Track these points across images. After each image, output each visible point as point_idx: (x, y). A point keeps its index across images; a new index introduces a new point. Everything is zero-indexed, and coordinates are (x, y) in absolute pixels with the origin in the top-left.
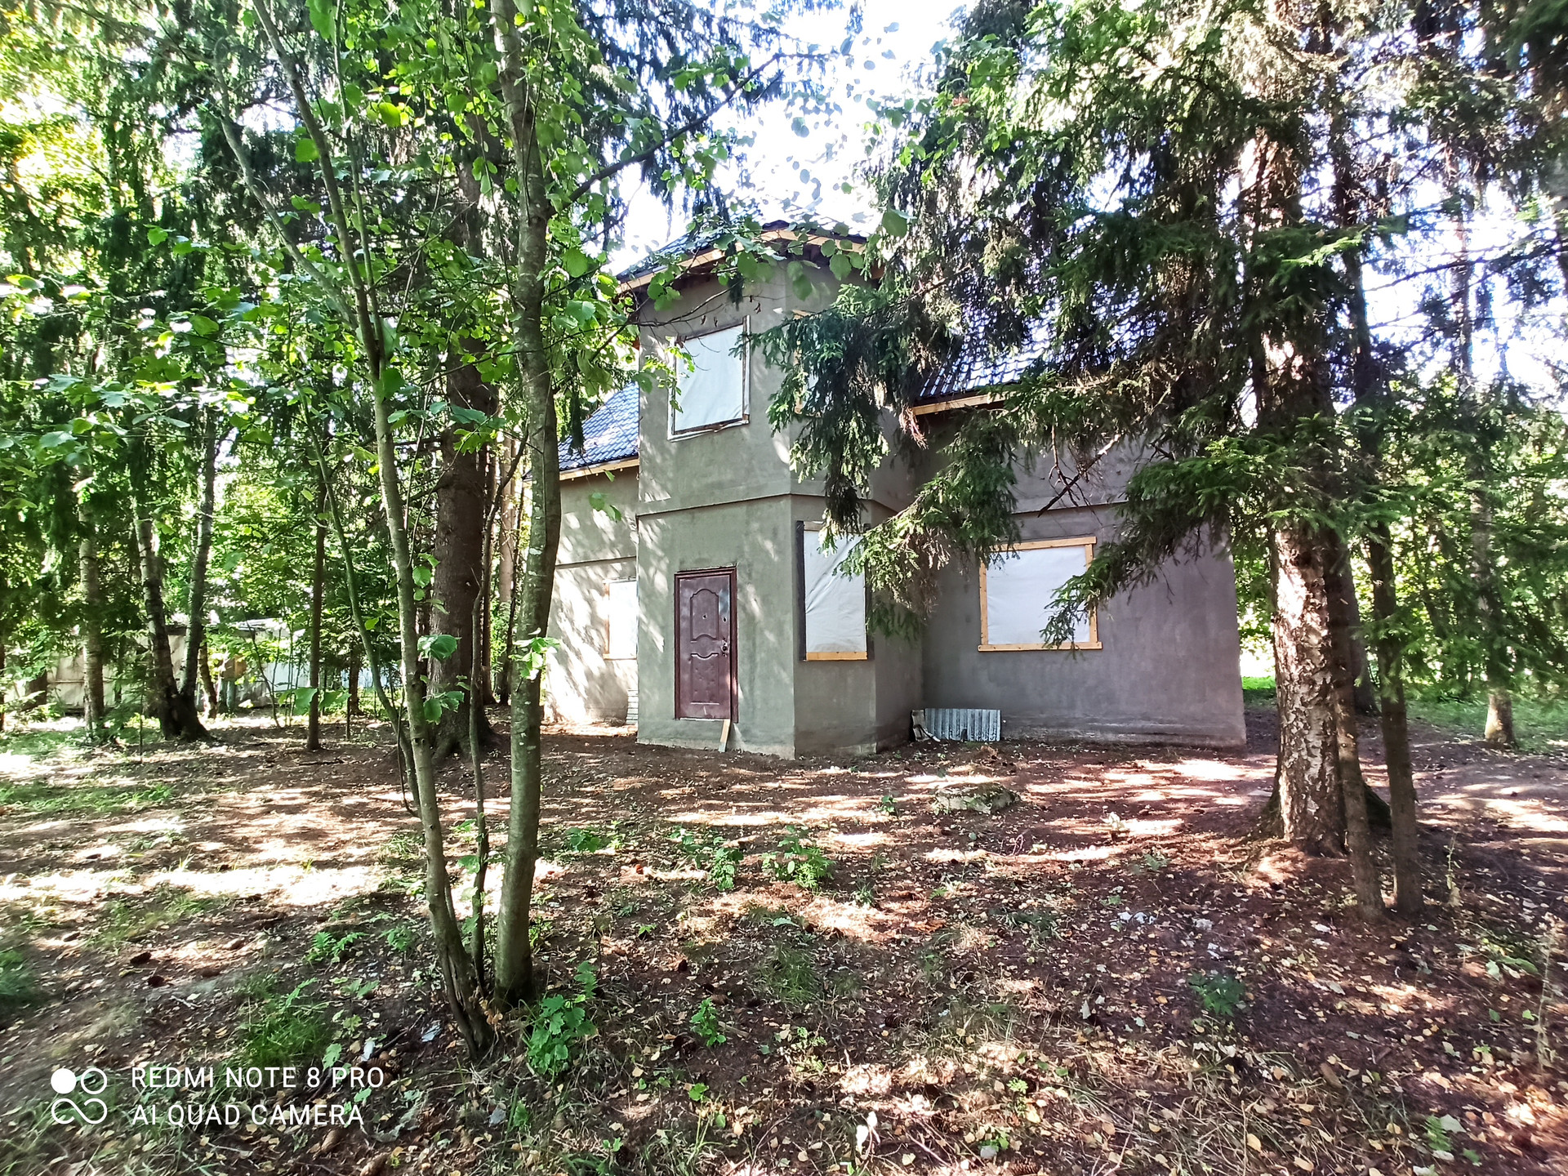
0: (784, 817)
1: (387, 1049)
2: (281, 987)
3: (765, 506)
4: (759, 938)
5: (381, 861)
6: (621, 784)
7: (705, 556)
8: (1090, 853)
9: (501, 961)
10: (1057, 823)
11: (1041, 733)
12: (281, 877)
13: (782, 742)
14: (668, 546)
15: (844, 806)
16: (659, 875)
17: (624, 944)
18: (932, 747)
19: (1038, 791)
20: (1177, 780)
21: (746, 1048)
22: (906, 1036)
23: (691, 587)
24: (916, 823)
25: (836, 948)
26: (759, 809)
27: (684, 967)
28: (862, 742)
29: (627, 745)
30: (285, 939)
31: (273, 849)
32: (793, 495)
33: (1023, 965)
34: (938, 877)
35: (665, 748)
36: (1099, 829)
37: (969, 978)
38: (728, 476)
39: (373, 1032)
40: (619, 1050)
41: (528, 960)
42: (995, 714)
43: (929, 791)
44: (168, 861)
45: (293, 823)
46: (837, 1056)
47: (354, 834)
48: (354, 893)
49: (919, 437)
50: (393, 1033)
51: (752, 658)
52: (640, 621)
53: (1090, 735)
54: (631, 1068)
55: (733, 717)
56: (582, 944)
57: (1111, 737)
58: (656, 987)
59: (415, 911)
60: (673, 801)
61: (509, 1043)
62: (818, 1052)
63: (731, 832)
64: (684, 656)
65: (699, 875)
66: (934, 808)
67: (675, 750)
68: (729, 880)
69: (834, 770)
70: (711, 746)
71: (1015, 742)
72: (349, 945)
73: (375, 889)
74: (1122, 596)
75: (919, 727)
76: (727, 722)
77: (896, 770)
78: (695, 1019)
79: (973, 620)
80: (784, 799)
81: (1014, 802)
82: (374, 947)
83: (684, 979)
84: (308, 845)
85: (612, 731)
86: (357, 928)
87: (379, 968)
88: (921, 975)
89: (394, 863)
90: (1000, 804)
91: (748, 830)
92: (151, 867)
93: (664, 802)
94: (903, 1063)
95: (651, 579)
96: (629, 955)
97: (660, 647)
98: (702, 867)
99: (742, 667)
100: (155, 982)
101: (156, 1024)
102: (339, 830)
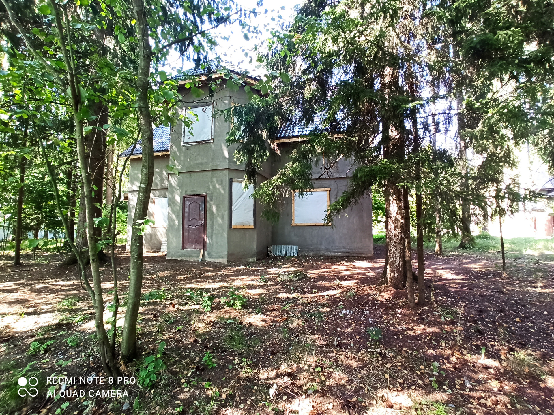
0: (225, 284)
3: (218, 172)
4: (223, 328)
5: (59, 310)
6: (162, 274)
7: (195, 189)
8: (331, 293)
9: (124, 345)
10: (319, 283)
11: (311, 253)
12: (9, 320)
13: (223, 258)
14: (180, 185)
15: (247, 280)
16: (181, 308)
17: (171, 334)
18: (275, 259)
19: (312, 273)
20: (354, 268)
21: (223, 367)
22: (278, 357)
23: (189, 201)
24: (273, 285)
25: (250, 329)
26: (217, 282)
27: (196, 341)
28: (251, 257)
29: (163, 259)
30: (15, 346)
31: (3, 308)
32: (229, 169)
33: (314, 330)
34: (282, 303)
35: (178, 260)
36: (332, 284)
37: (298, 336)
38: (205, 160)
40: (175, 373)
41: (135, 343)
42: (296, 247)
43: (276, 274)
46: (257, 366)
47: (43, 300)
48: (47, 324)
49: (278, 152)
51: (212, 227)
52: (168, 213)
53: (327, 254)
54: (180, 379)
55: (205, 249)
56: (154, 335)
57: (333, 254)
58: (186, 349)
59: (78, 329)
60: (183, 280)
62: (249, 366)
63: (208, 290)
64: (186, 226)
65: (197, 307)
66: (279, 279)
67: (182, 261)
68: (209, 308)
69: (242, 267)
70: (196, 259)
71: (302, 256)
72: (48, 346)
73: (57, 322)
75: (270, 252)
76: (202, 251)
77: (263, 267)
78: (204, 359)
79: (289, 214)
80: (225, 278)
81: (305, 277)
82: (60, 346)
83: (196, 345)
84: (20, 306)
85: (155, 255)
86: (51, 339)
87: (63, 354)
88: (281, 336)
89: (64, 311)
90: (301, 277)
91: (213, 289)
93: (180, 280)
94: (279, 367)
95: (174, 197)
96: (174, 338)
97: (177, 222)
98: (198, 304)
99: (208, 230)
102: (36, 299)
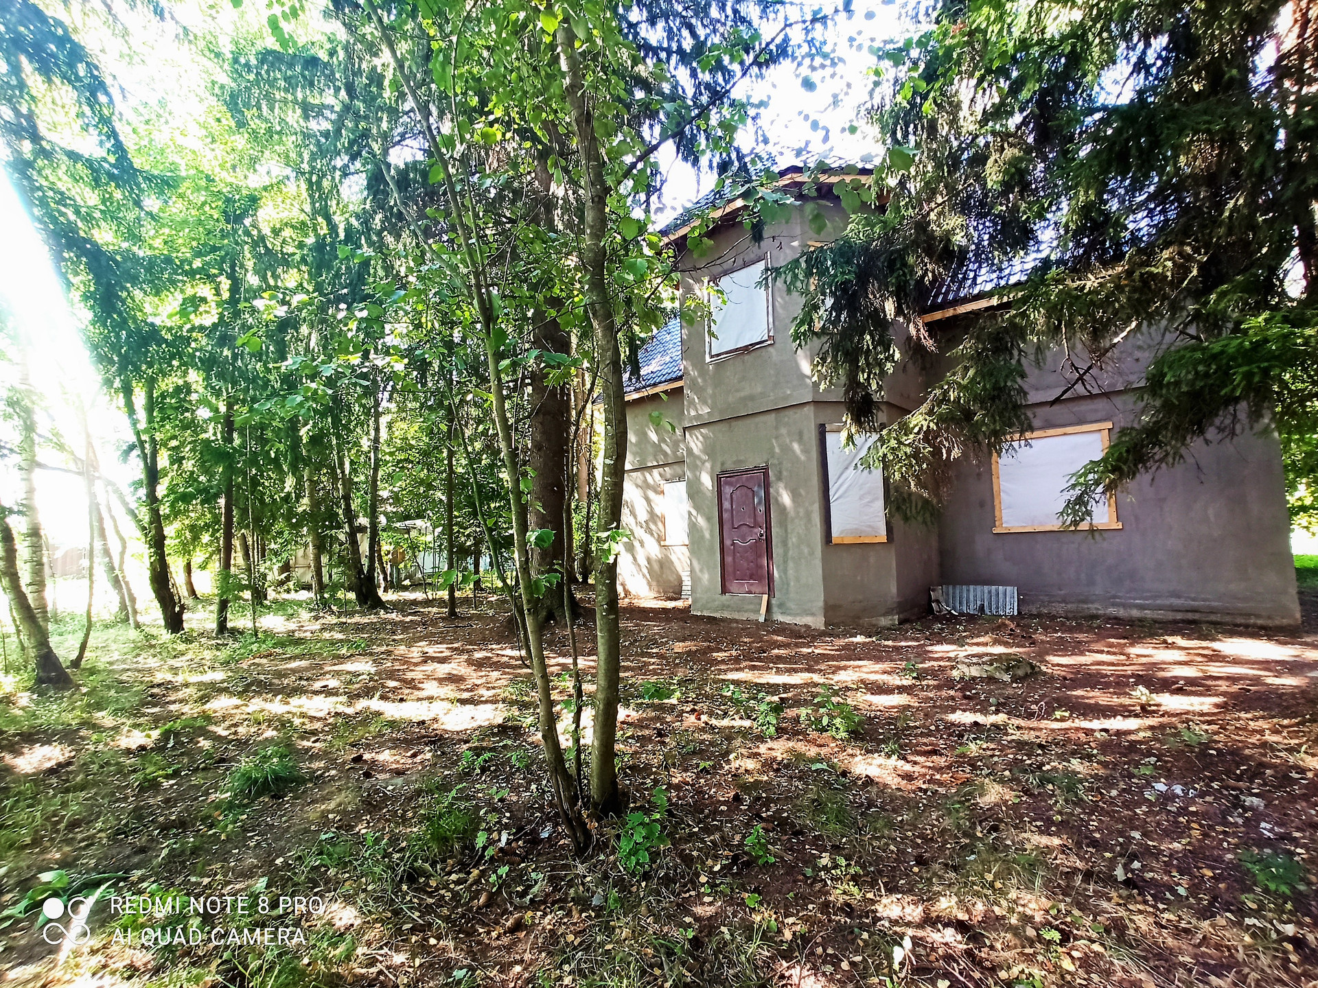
0: (816, 678)
1: (517, 840)
2: (445, 787)
3: (790, 412)
4: (800, 779)
5: (504, 701)
6: (679, 647)
7: (741, 458)
8: (1117, 724)
9: (595, 782)
10: (1079, 692)
11: (1059, 608)
12: (438, 709)
13: (813, 614)
14: (710, 450)
15: (870, 670)
16: (714, 722)
17: (689, 776)
18: (950, 620)
19: (1058, 663)
20: (1217, 657)
21: (791, 869)
22: (935, 874)
23: (730, 484)
24: (938, 688)
25: (868, 792)
26: (796, 671)
27: (737, 798)
28: (884, 615)
29: (683, 615)
30: (443, 753)
31: (431, 688)
32: (815, 402)
33: (1049, 822)
34: (961, 736)
35: (714, 618)
36: (1125, 701)
37: (995, 828)
38: (759, 389)
39: (506, 827)
40: (688, 860)
41: (614, 783)
42: (1012, 591)
43: (949, 659)
44: (368, 692)
45: (443, 670)
46: (873, 884)
47: (483, 680)
48: (486, 724)
49: (929, 343)
50: (520, 829)
51: (785, 543)
52: (690, 514)
53: (1112, 611)
54: (698, 876)
55: (771, 592)
56: (655, 773)
57: (1135, 613)
58: (715, 812)
59: (530, 740)
60: (723, 662)
61: (602, 846)
62: (855, 879)
63: (772, 689)
64: (728, 542)
65: (747, 723)
66: (955, 674)
67: (723, 620)
68: (772, 729)
69: (860, 639)
70: (752, 617)
71: (1032, 616)
72: (485, 761)
73: (500, 721)
74: (1144, 478)
75: (938, 602)
76: (765, 597)
77: (917, 640)
78: (748, 841)
79: (987, 504)
80: (817, 663)
81: (1034, 672)
82: (503, 764)
83: (737, 808)
84: (453, 686)
85: (670, 605)
86: (490, 750)
87: (507, 780)
88: (947, 822)
89: (512, 703)
90: (1020, 673)
91: (786, 687)
92: (358, 696)
93: (716, 662)
94: (933, 898)
95: (698, 479)
96: (693, 785)
97: (707, 535)
98: (749, 717)
99: (777, 551)
100: (368, 775)
101: (370, 803)
102: (473, 676)
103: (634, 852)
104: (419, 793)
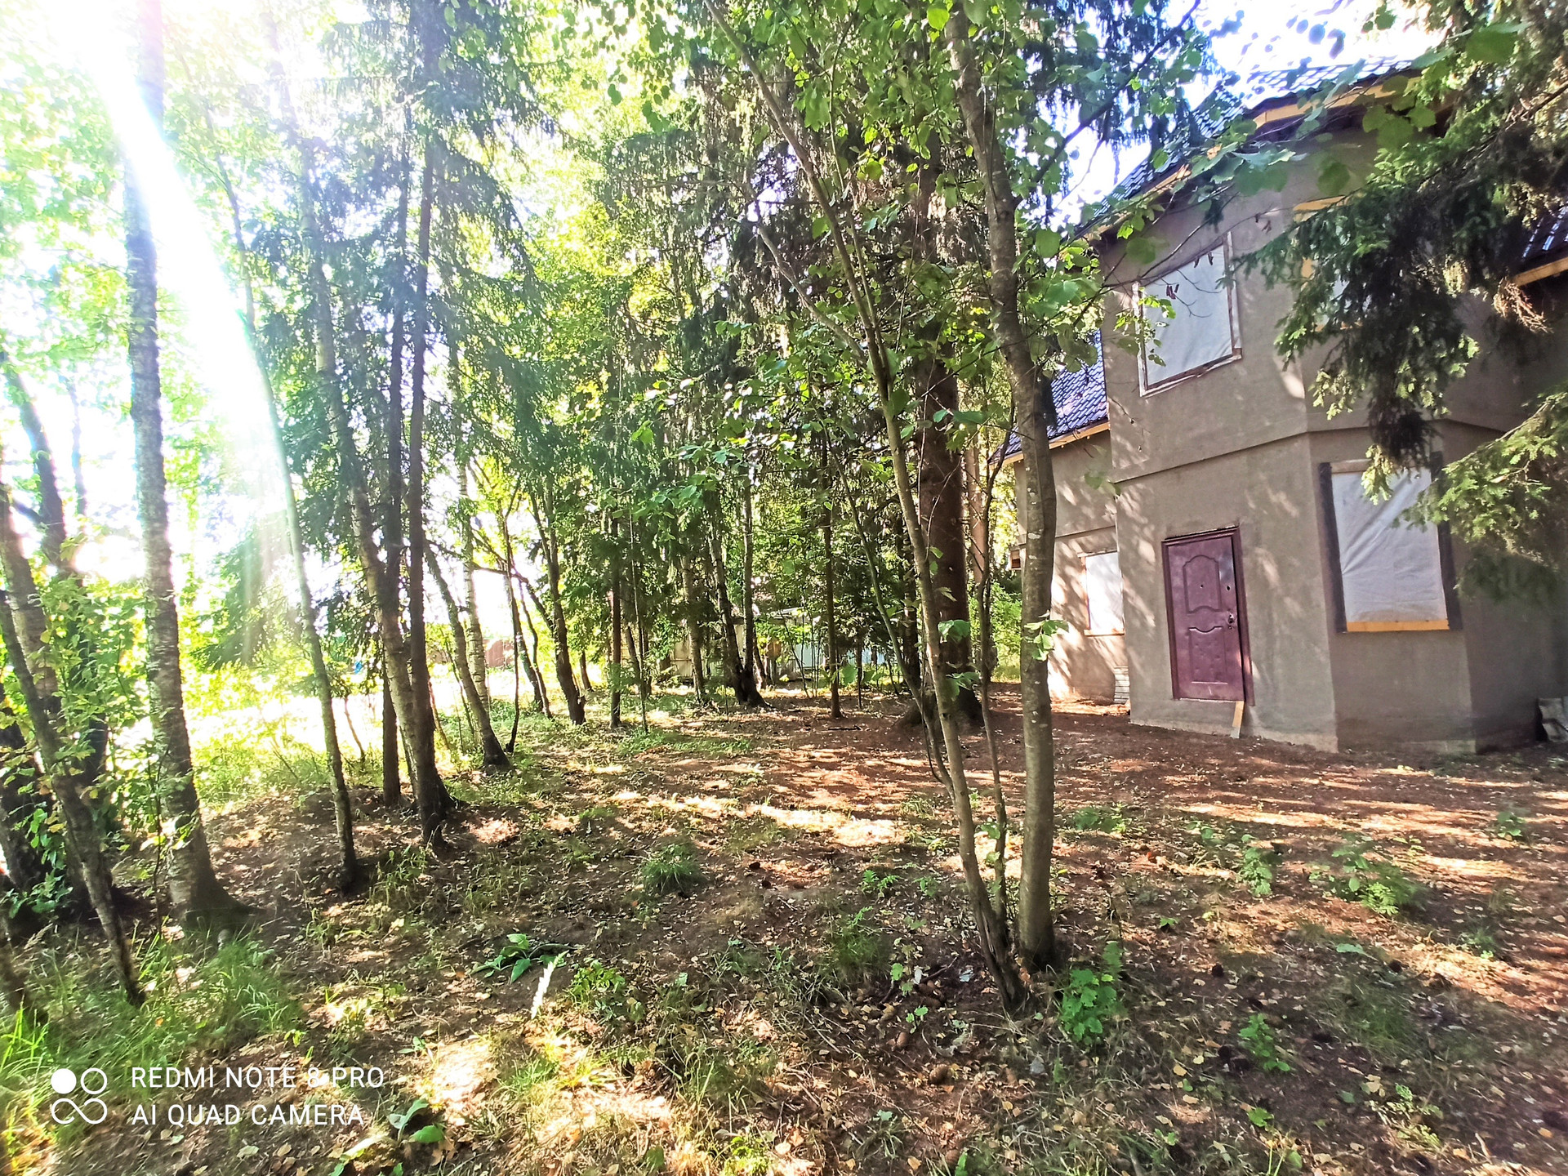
0: (1330, 821)
1: (933, 979)
2: (847, 908)
3: (1272, 452)
4: (1318, 961)
5: (904, 817)
6: (1118, 766)
7: (1199, 518)
9: (1024, 924)
12: (831, 820)
13: (1317, 731)
14: (1150, 512)
15: (1427, 820)
16: (1175, 867)
17: (1146, 934)
21: (1319, 1087)
23: (1182, 554)
25: (1442, 1000)
26: (1296, 808)
27: (1218, 972)
29: (1120, 725)
30: (842, 870)
31: (821, 797)
32: (1313, 434)
35: (1165, 731)
38: (1220, 424)
39: (918, 962)
40: (1154, 1041)
41: (1049, 928)
44: (758, 798)
45: (834, 777)
47: (878, 791)
48: (887, 842)
50: (936, 967)
51: (1268, 629)
52: (1125, 594)
54: (1171, 1064)
55: (1246, 697)
56: (1099, 924)
58: (1187, 986)
59: (937, 865)
60: (1181, 788)
61: (1037, 1004)
62: (1430, 1123)
63: (1262, 831)
64: (1181, 631)
65: (1225, 874)
67: (1177, 733)
68: (1265, 887)
69: (1404, 771)
70: (1221, 730)
72: (889, 884)
73: (902, 840)
75: (1552, 721)
76: (1240, 705)
77: (1516, 779)
78: (1245, 1033)
80: (1329, 799)
82: (909, 890)
83: (1221, 985)
84: (844, 797)
85: (1100, 710)
86: (894, 872)
87: (915, 909)
89: (913, 821)
91: (1282, 830)
92: (749, 800)
93: (1171, 789)
95: (1135, 550)
96: (1152, 946)
97: (1151, 621)
98: (1227, 867)
99: (1256, 642)
100: (766, 885)
101: (772, 915)
102: (867, 789)
103: (1081, 1018)
104: (820, 910)
